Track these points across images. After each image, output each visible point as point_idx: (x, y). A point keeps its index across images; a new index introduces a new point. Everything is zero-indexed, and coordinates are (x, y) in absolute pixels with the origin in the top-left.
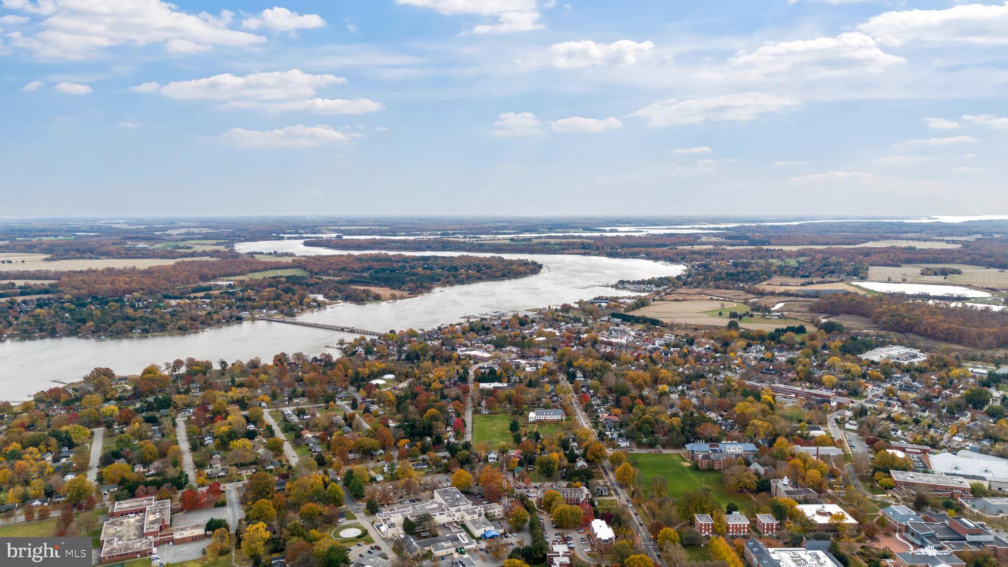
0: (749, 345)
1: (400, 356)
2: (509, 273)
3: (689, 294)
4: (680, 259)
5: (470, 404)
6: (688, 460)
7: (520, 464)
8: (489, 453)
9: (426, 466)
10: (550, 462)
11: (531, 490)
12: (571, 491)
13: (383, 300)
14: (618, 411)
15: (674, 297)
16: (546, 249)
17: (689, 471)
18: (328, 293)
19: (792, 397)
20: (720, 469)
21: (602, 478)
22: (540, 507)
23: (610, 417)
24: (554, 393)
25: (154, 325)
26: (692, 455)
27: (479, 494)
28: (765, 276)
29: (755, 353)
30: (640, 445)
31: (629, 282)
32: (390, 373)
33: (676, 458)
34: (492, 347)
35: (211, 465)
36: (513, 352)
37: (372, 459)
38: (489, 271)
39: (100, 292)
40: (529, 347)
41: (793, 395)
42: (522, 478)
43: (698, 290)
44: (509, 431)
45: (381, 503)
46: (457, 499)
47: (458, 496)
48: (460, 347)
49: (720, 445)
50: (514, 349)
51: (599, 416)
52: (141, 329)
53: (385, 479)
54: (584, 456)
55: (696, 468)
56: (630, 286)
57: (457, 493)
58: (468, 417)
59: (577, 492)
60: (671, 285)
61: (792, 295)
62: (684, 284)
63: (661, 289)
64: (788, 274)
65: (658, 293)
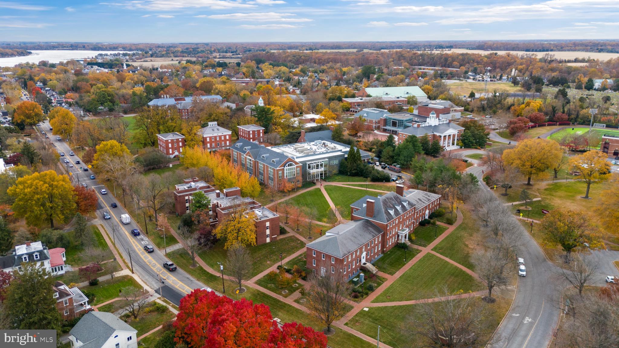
3: (155, 59)
14: (74, 95)
15: (143, 60)
30: (97, 113)
31: (107, 55)
43: (163, 58)
49: (186, 98)
60: (141, 56)
61: (228, 58)
62: (151, 56)
63: (134, 58)
64: (223, 52)
65: (131, 59)
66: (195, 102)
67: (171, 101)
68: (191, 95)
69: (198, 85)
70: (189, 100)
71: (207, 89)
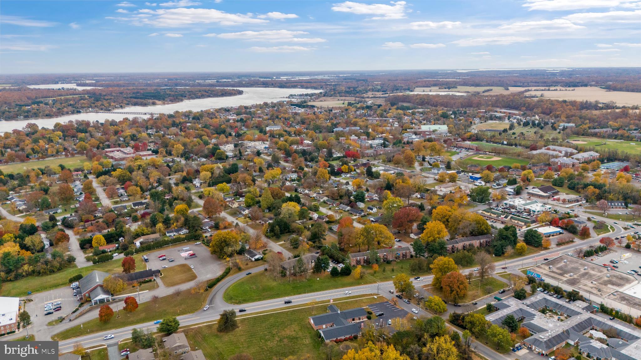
0: (357, 110)
2: (226, 93)
3: (327, 99)
4: (320, 88)
15: (319, 100)
16: (242, 85)
28: (365, 91)
29: (359, 112)
31: (295, 95)
34: (235, 115)
52: (23, 116)
56: (296, 97)
60: (317, 96)
61: (377, 98)
62: (324, 96)
63: (313, 97)
64: (376, 91)
65: (312, 99)
66: (350, 130)
67: (342, 129)
68: (349, 126)
69: (352, 122)
70: (348, 129)
71: (355, 124)
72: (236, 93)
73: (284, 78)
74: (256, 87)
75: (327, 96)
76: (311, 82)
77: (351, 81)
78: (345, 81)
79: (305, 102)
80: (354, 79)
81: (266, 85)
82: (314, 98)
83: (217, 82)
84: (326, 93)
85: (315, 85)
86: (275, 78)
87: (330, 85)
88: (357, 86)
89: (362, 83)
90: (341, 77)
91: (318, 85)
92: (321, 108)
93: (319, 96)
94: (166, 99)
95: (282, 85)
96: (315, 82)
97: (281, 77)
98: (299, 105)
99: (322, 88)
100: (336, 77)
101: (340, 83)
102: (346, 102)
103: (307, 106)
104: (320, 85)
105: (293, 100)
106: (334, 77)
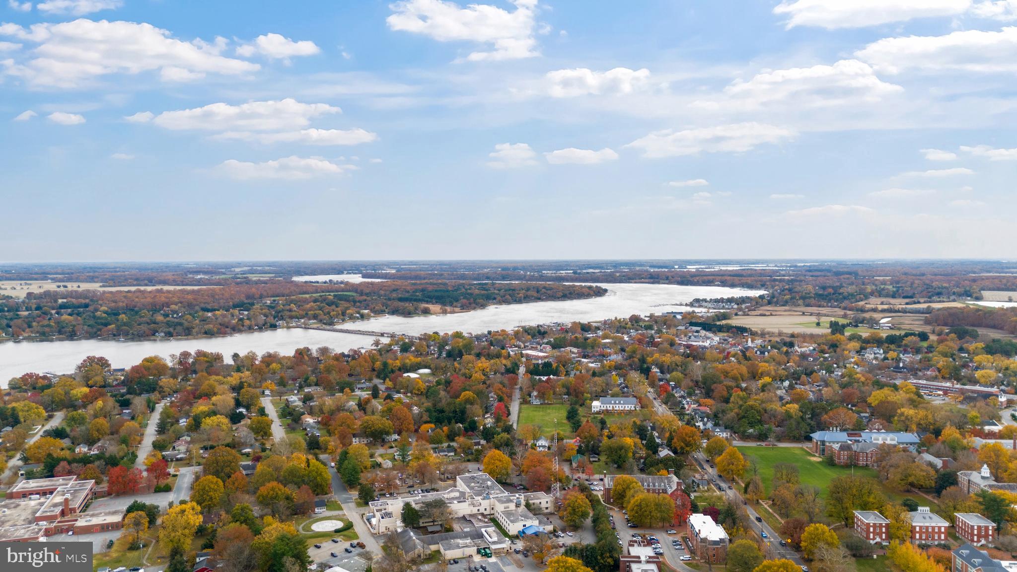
0: (862, 348)
1: (440, 355)
2: (570, 293)
3: (776, 311)
4: (760, 286)
5: (517, 395)
6: (817, 455)
7: (580, 451)
8: (537, 440)
9: (452, 454)
10: (621, 448)
11: (595, 483)
12: (654, 479)
13: (432, 314)
14: (709, 401)
15: (759, 312)
16: (612, 279)
17: (820, 466)
18: (374, 308)
19: (939, 395)
20: (867, 465)
21: (696, 471)
22: (607, 500)
23: (699, 408)
24: (623, 385)
25: (179, 328)
26: (822, 449)
27: (521, 485)
28: (862, 296)
29: (873, 355)
30: (745, 437)
31: (705, 300)
32: (426, 367)
33: (797, 452)
34: (548, 348)
35: (174, 448)
36: (573, 353)
37: (382, 446)
38: (549, 292)
39: (138, 305)
40: (593, 347)
41: (941, 393)
42: (582, 468)
43: (787, 308)
44: (565, 421)
45: (382, 492)
46: (488, 487)
47: (489, 483)
48: (511, 347)
49: (862, 434)
50: (575, 350)
51: (685, 408)
52: (165, 333)
53: (394, 465)
54: (669, 445)
55: (830, 462)
56: (706, 304)
57: (488, 480)
58: (515, 407)
59: (662, 481)
60: (754, 303)
61: (898, 311)
62: (769, 303)
63: (743, 306)
64: (887, 296)
65: (740, 309)
72: (592, 293)
73: (692, 268)
74: (635, 283)
75: (777, 304)
76: (742, 276)
77: (822, 273)
78: (811, 273)
79: (725, 317)
80: (829, 271)
81: (654, 278)
82: (746, 307)
83: (575, 273)
84: (773, 297)
85: (749, 280)
86: (676, 267)
87: (780, 281)
88: (838, 284)
89: (848, 278)
90: (800, 267)
91: (756, 281)
92: (763, 335)
93: (757, 303)
94: (455, 304)
95: (686, 280)
96: (750, 276)
97: (688, 267)
98: (708, 326)
99: (763, 286)
100: (790, 267)
101: (803, 278)
102: (826, 321)
103: (728, 328)
104: (761, 281)
105: (697, 310)
106: (787, 266)
